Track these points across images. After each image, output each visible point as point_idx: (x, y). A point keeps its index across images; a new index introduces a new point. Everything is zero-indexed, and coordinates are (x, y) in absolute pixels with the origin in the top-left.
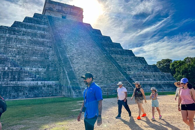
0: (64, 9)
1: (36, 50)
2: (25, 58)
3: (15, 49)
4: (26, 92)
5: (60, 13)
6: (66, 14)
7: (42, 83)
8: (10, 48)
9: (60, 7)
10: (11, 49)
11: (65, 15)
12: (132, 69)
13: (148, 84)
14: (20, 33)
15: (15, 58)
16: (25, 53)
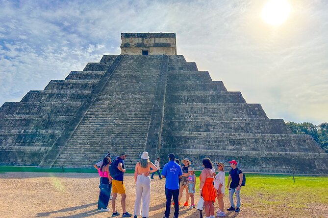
0: (145, 41)
1: (71, 107)
2: (51, 117)
3: (49, 108)
4: (26, 158)
5: (140, 48)
6: (149, 47)
7: (45, 149)
8: (44, 106)
9: (141, 39)
10: (45, 108)
11: (146, 49)
12: (214, 128)
13: (222, 156)
14: (69, 86)
15: (40, 119)
16: (58, 111)
